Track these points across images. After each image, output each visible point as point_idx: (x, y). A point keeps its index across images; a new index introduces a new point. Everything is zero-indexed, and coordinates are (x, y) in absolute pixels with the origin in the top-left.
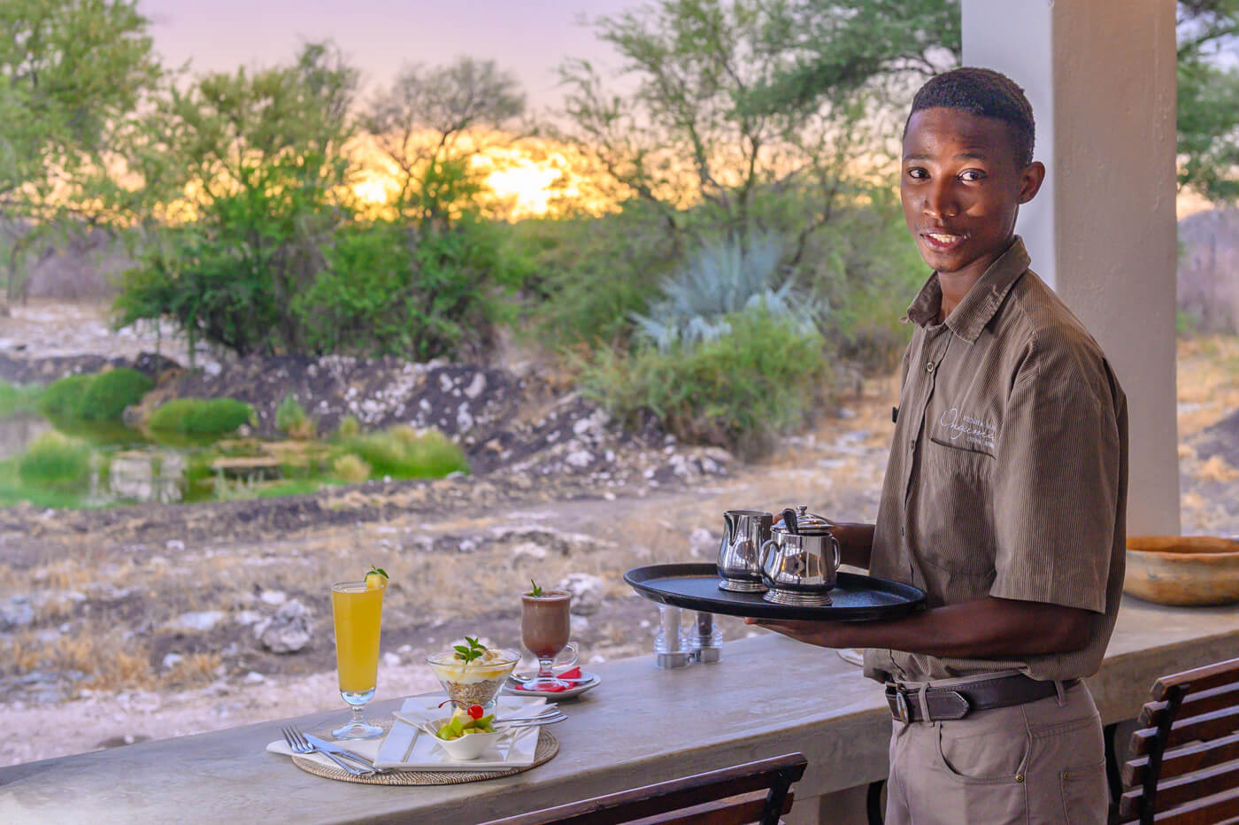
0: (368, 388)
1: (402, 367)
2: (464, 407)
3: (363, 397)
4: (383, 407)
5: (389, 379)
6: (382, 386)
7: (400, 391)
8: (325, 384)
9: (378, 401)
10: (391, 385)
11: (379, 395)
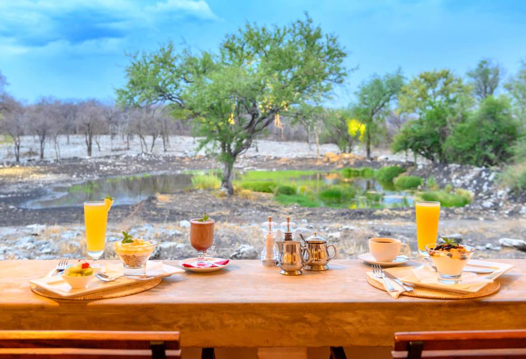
0: (460, 175)
1: (472, 169)
2: (486, 183)
3: (457, 178)
4: (463, 182)
5: (468, 173)
6: (464, 175)
7: (469, 177)
8: (447, 173)
9: (461, 180)
10: (467, 175)
11: (462, 178)
